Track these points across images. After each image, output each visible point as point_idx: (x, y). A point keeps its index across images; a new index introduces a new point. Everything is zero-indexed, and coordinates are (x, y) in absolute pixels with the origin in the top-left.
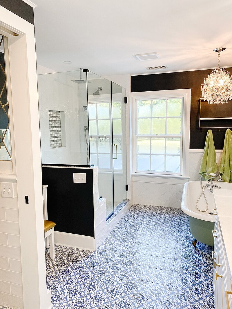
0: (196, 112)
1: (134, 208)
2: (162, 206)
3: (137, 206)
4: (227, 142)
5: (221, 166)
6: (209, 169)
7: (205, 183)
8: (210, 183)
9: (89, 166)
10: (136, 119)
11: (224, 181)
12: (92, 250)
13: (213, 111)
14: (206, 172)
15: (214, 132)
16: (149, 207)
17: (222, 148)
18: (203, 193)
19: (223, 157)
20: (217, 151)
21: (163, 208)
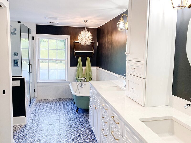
0: (73, 48)
1: (40, 102)
2: (55, 98)
3: (41, 100)
4: (88, 63)
5: (85, 75)
6: (80, 76)
7: (79, 83)
8: (81, 83)
9: (22, 76)
10: (39, 49)
11: (87, 81)
12: (24, 124)
13: (81, 48)
14: (79, 78)
15: (82, 58)
16: (49, 100)
17: (85, 66)
18: (78, 88)
19: (86, 70)
20: (83, 67)
21: (56, 99)
